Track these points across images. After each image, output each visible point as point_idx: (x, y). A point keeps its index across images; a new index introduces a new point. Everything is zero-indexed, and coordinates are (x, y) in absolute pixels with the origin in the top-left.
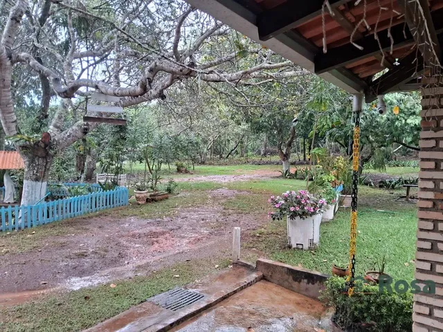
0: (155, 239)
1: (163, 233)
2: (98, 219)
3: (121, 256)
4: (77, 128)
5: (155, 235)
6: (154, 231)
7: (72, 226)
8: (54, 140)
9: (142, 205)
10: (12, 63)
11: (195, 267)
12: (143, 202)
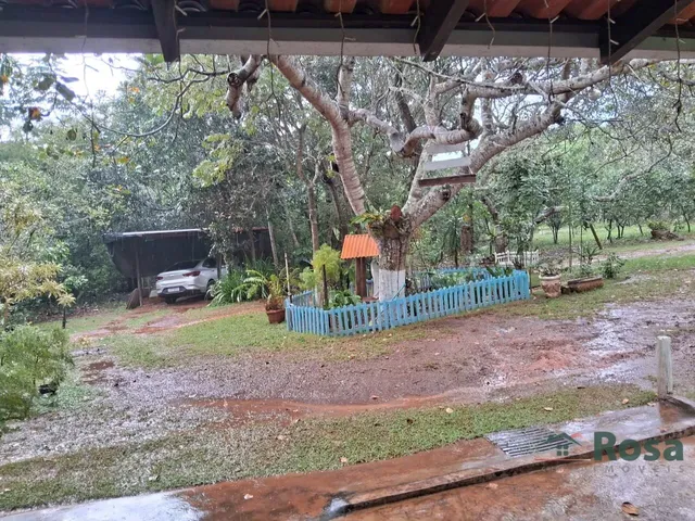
0: (543, 352)
1: (563, 343)
2: (477, 319)
3: (484, 372)
4: (434, 194)
5: (548, 345)
6: (549, 338)
7: (438, 328)
8: (407, 214)
9: (553, 298)
10: (350, 125)
11: (588, 399)
12: (556, 294)
